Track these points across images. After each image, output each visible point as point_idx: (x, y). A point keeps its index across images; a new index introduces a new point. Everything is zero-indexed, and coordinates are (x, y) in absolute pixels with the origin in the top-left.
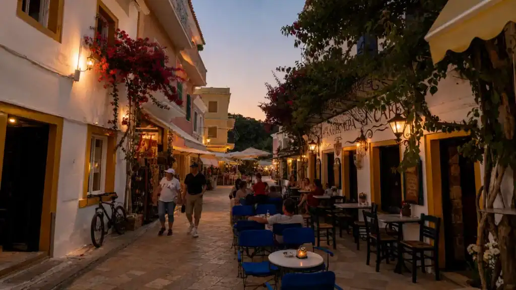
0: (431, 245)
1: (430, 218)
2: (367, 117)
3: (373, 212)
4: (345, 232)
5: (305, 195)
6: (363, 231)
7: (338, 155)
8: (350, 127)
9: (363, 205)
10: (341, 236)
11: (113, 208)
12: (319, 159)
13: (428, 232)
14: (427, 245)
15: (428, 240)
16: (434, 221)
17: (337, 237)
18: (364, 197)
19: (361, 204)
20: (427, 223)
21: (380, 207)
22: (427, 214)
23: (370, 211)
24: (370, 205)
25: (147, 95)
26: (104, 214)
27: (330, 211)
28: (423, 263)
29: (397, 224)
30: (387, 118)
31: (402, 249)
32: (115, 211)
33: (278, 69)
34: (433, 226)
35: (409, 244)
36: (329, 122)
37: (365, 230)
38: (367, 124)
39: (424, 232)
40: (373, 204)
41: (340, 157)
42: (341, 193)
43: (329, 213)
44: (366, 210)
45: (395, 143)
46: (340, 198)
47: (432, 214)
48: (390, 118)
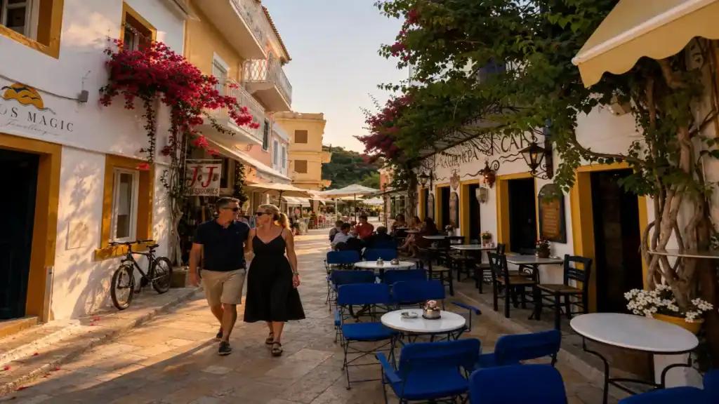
0: (578, 289)
1: (576, 259)
2: (492, 147)
3: (500, 253)
4: (463, 276)
5: (412, 235)
6: (487, 274)
7: (455, 189)
8: (470, 159)
9: (487, 247)
10: (459, 280)
11: (151, 259)
12: (432, 195)
13: (574, 274)
14: (574, 288)
15: (574, 283)
16: (581, 262)
17: (455, 282)
18: (488, 237)
19: (484, 245)
20: (572, 264)
21: (508, 247)
22: (572, 254)
23: (495, 252)
24: (496, 246)
25: (202, 116)
26: (134, 267)
27: (444, 252)
28: (568, 309)
29: (532, 266)
30: (518, 148)
31: (537, 293)
32: (154, 263)
33: (380, 87)
34: (581, 267)
35: (549, 288)
36: (443, 154)
37: (490, 273)
38: (492, 154)
39: (568, 274)
40: (499, 244)
41: (458, 191)
42: (459, 232)
43: (444, 255)
44: (492, 252)
45: (529, 176)
46: (457, 238)
47: (581, 254)
48: (522, 147)
